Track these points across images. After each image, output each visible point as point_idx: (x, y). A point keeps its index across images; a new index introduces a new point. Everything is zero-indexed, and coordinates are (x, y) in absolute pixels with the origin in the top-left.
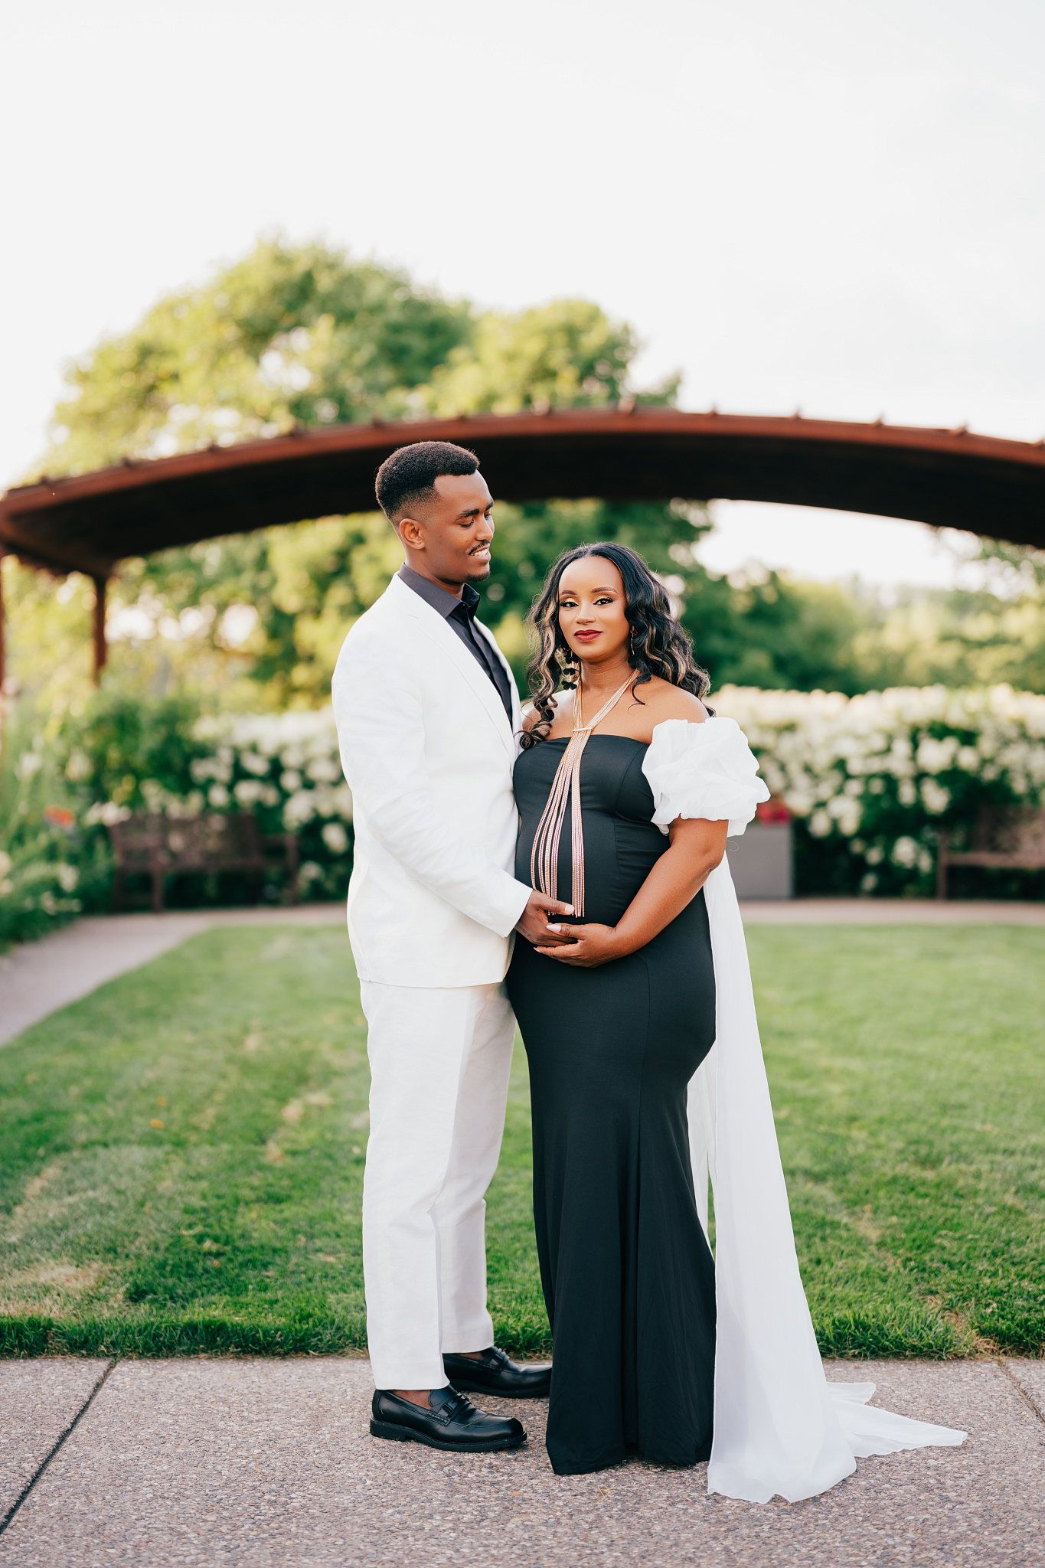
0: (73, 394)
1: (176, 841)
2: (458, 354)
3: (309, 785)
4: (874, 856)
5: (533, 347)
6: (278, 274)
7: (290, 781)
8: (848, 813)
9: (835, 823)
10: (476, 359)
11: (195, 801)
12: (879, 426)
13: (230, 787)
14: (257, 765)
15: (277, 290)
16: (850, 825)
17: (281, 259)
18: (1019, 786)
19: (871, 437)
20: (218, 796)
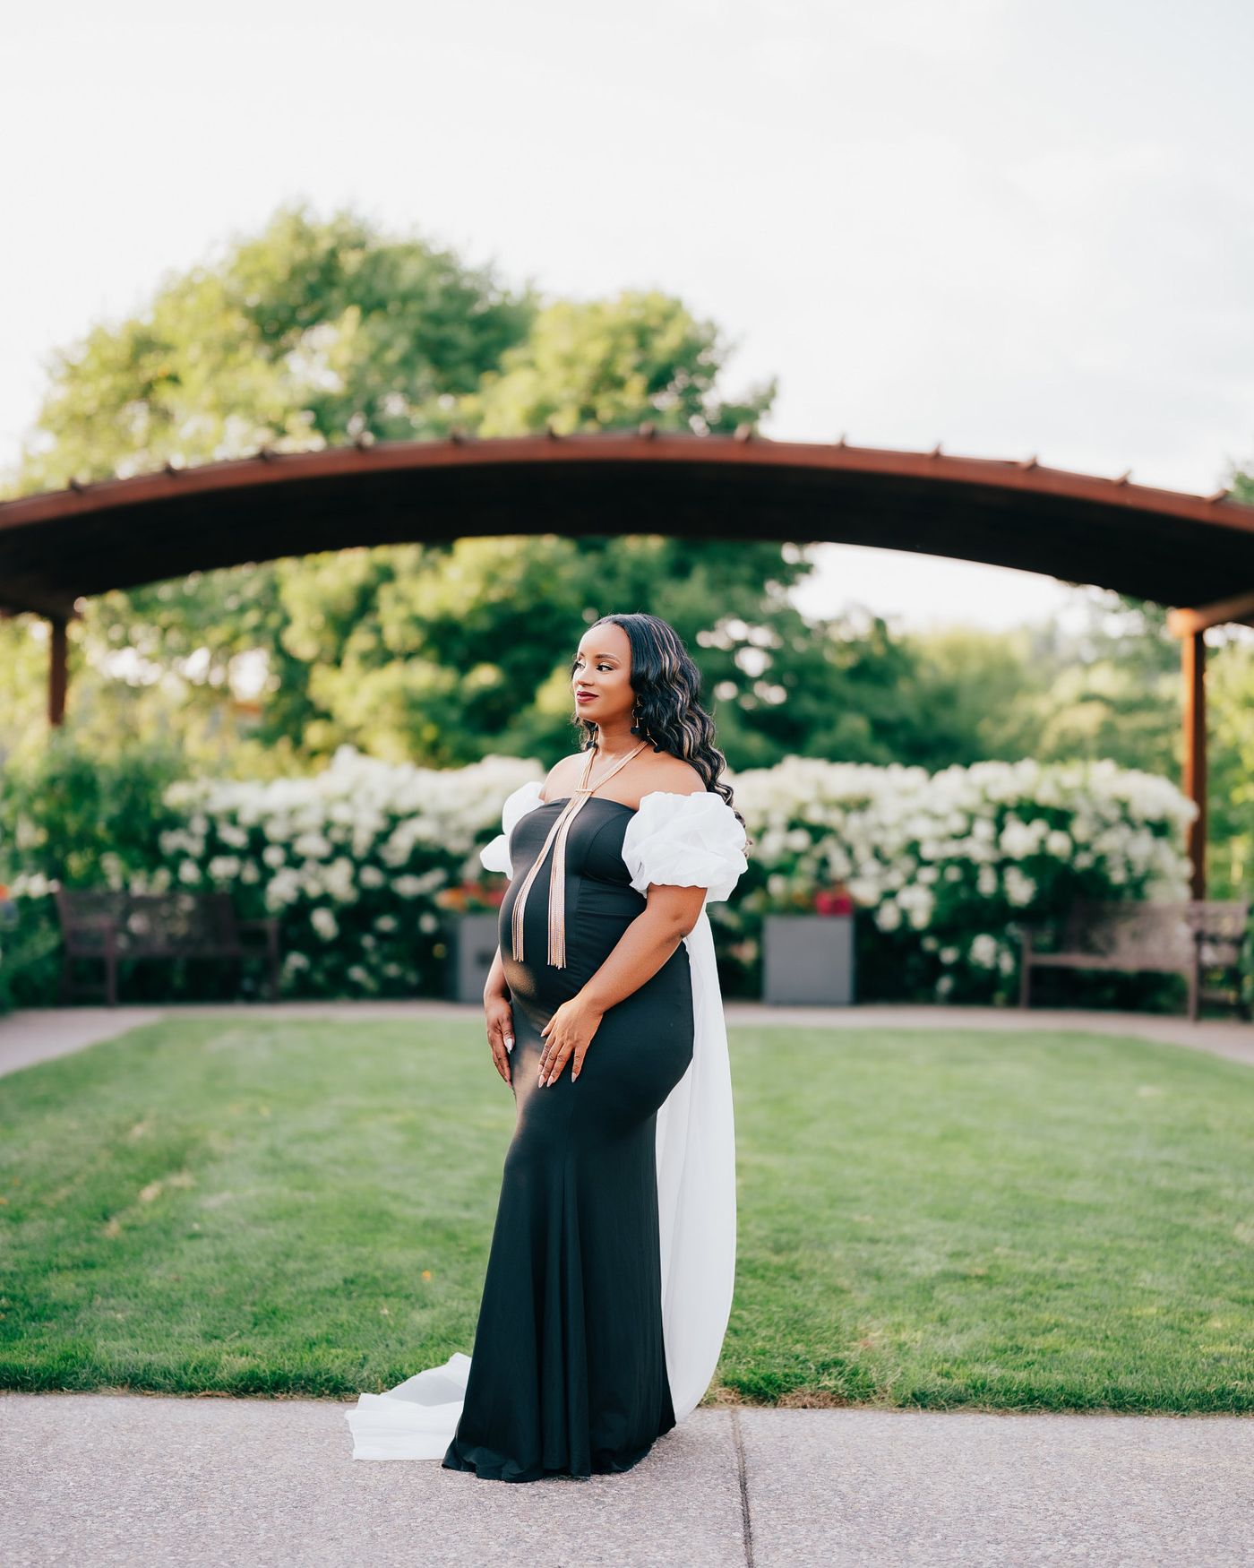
0: (61, 393)
1: (137, 923)
2: (510, 357)
3: (295, 862)
4: (949, 955)
5: (596, 351)
6: (301, 254)
7: (273, 856)
8: (919, 905)
9: (905, 915)
10: (531, 364)
11: (163, 877)
12: (937, 457)
13: (203, 863)
14: (236, 838)
15: (296, 272)
16: (920, 919)
17: (302, 234)
18: (1118, 876)
19: (926, 470)
20: (189, 872)
